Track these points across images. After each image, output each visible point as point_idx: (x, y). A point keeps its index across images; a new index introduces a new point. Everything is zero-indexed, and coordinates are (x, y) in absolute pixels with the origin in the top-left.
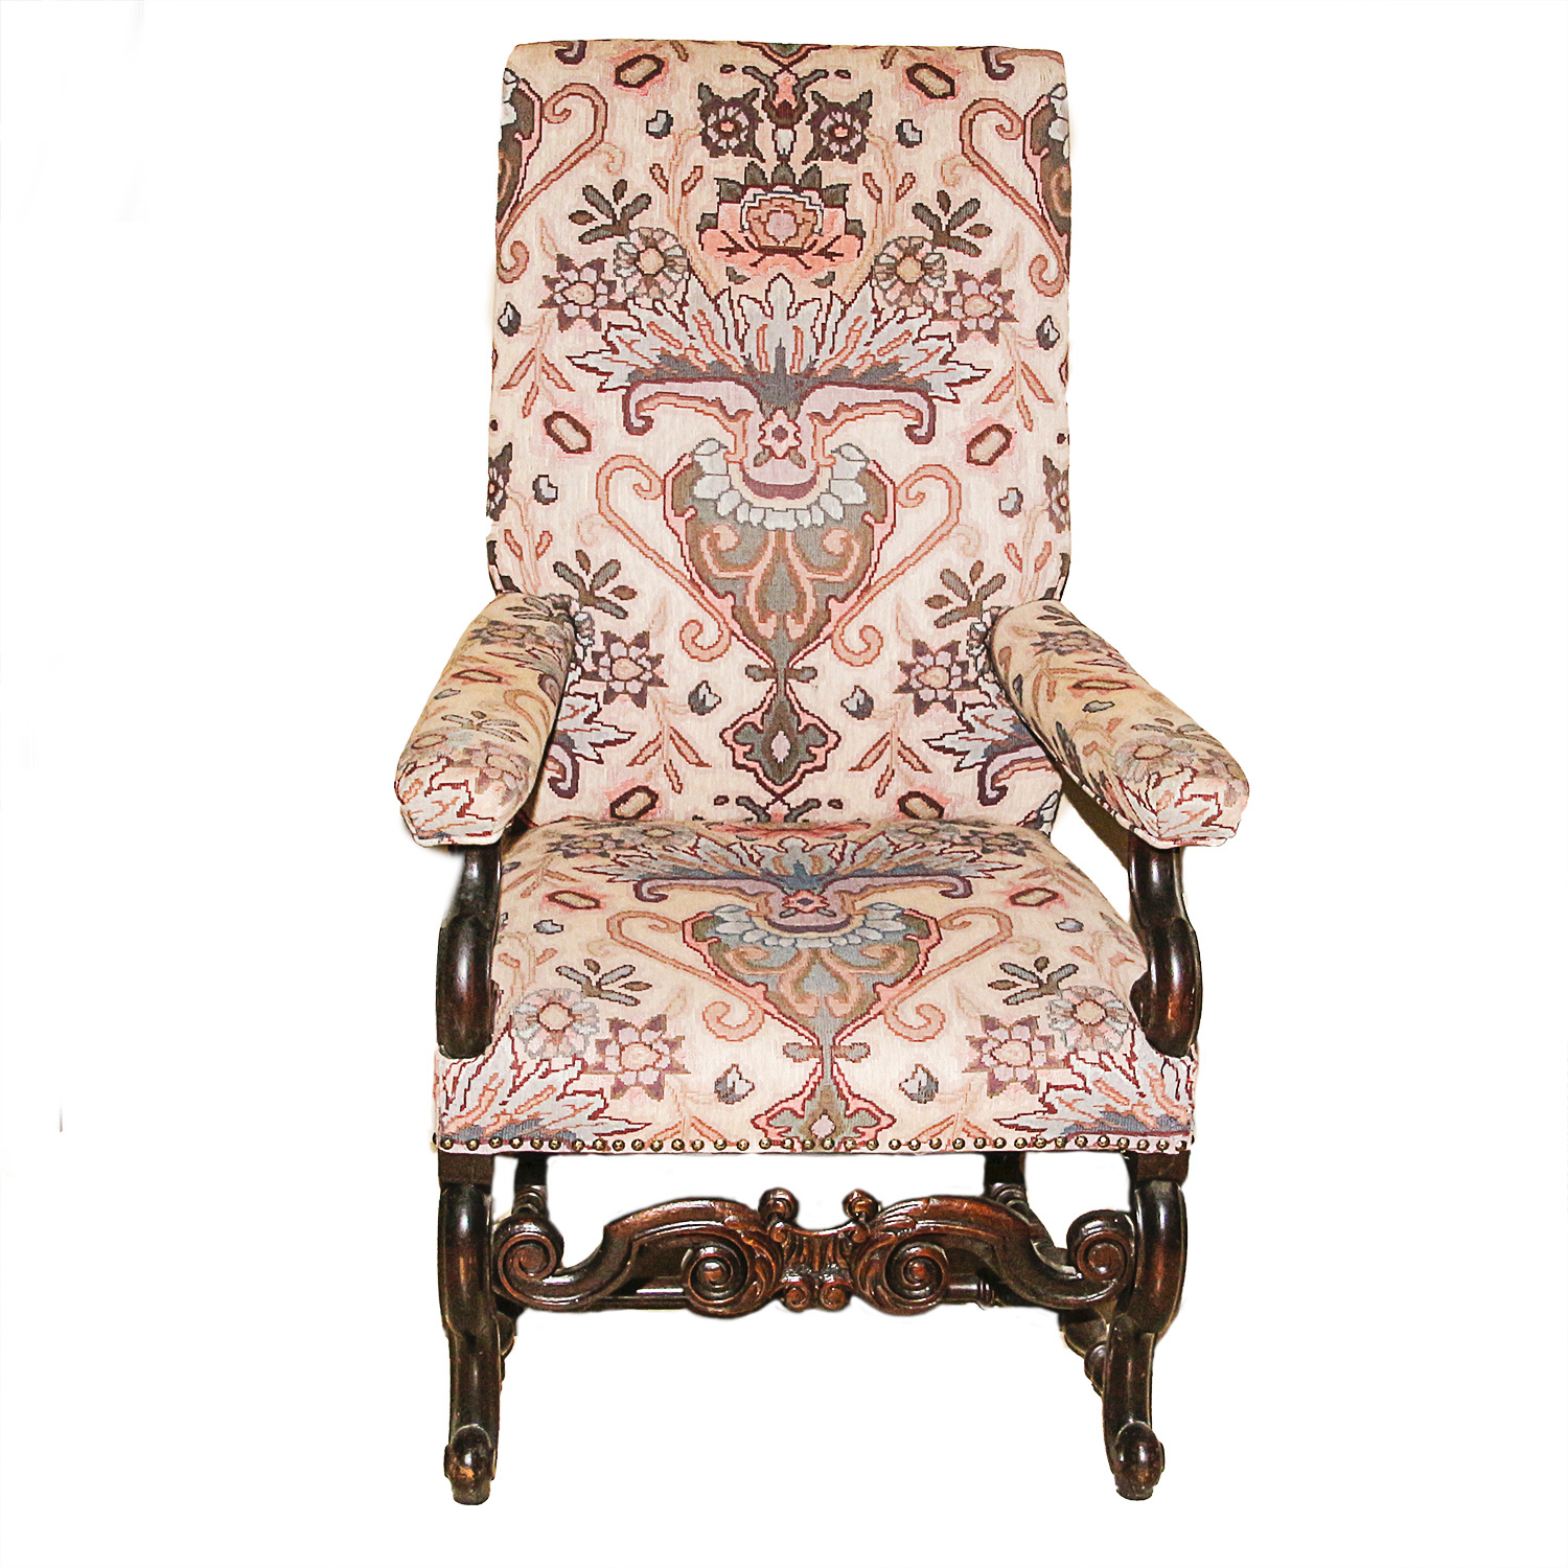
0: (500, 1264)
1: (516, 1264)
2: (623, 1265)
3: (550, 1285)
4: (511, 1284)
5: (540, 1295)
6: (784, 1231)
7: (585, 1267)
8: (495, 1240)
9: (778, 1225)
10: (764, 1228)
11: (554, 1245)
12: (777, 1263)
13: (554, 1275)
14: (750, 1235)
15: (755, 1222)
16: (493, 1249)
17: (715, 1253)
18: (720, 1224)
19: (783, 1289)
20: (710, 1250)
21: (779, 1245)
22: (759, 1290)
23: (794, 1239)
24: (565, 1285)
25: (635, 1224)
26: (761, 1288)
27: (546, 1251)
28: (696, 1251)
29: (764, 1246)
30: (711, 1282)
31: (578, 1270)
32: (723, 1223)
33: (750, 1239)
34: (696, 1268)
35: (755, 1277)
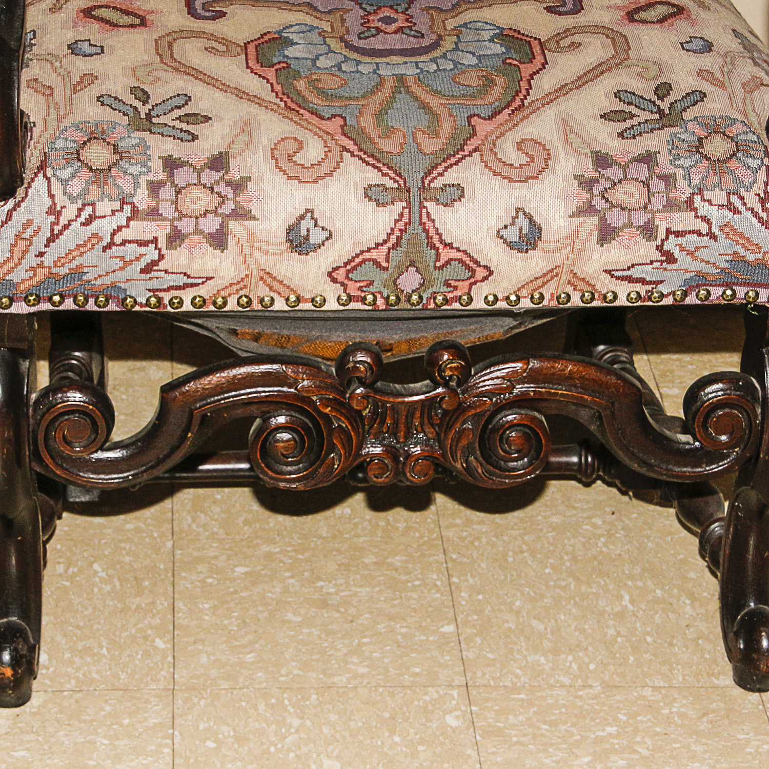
0: (41, 437)
1: (59, 436)
2: (183, 438)
3: (99, 460)
4: (53, 458)
5: (88, 471)
6: (365, 397)
7: (139, 440)
8: (35, 411)
9: (358, 391)
10: (343, 393)
11: (103, 416)
12: (358, 434)
13: (102, 449)
14: (326, 402)
15: (333, 388)
16: (31, 421)
17: (287, 422)
18: (292, 390)
19: (365, 460)
20: (282, 420)
21: (359, 413)
22: (337, 463)
23: (376, 406)
24: (116, 461)
25: (196, 391)
26: (340, 461)
27: (94, 423)
28: (266, 420)
29: (342, 414)
30: (282, 455)
31: (134, 443)
32: (296, 389)
33: (327, 407)
34: (266, 439)
35: (332, 449)
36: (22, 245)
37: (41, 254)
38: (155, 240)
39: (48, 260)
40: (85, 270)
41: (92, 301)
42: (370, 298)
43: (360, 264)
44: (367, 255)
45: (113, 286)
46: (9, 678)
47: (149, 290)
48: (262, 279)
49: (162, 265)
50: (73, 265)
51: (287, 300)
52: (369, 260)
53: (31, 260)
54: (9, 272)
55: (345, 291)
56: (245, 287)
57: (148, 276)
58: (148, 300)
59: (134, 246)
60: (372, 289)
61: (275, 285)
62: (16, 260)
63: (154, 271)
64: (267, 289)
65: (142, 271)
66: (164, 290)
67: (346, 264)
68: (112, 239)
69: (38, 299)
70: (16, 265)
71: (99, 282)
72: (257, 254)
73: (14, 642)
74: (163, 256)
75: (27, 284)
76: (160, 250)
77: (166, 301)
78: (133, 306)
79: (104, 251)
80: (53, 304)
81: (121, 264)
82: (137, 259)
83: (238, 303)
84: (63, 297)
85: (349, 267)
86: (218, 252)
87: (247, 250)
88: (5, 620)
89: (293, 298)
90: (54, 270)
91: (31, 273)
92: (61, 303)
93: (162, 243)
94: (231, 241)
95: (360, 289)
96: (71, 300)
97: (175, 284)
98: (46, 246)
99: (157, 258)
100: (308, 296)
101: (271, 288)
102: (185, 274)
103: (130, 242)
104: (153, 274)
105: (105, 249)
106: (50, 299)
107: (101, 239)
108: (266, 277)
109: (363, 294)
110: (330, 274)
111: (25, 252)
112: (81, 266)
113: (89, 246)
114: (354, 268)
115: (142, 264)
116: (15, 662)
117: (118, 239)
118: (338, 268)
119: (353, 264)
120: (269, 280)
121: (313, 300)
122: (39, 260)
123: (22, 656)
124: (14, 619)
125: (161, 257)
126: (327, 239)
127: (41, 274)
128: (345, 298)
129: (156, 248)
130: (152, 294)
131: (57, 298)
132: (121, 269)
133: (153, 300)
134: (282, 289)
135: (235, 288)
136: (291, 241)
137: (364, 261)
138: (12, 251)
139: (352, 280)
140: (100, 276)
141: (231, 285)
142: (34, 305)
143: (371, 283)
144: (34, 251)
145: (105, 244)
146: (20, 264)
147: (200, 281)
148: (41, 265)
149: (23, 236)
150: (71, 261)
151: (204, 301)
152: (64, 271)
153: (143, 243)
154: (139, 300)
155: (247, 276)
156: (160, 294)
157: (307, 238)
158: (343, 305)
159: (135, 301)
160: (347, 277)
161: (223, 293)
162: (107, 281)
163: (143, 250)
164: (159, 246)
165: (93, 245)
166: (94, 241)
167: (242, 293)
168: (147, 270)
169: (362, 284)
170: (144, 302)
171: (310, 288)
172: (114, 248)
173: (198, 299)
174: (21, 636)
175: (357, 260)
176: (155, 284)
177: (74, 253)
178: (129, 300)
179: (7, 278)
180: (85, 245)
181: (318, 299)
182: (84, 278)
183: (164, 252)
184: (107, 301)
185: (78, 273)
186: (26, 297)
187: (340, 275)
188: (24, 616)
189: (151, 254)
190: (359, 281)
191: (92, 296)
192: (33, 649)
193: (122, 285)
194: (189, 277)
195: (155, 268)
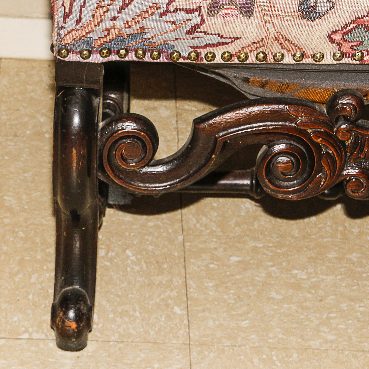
3: (146, 173)
4: (113, 171)
6: (348, 131)
8: (102, 135)
9: (343, 126)
10: (332, 128)
11: (151, 140)
12: (341, 159)
14: (318, 134)
15: (325, 123)
17: (287, 149)
18: (293, 124)
19: (345, 179)
21: (343, 143)
22: (323, 180)
23: (356, 138)
25: (220, 123)
26: (326, 179)
27: (144, 145)
28: (271, 146)
29: (330, 144)
30: (282, 173)
32: (296, 124)
33: (319, 137)
34: (270, 161)
35: (320, 170)
36: (101, 11)
37: (115, 19)
38: (199, 9)
39: (119, 23)
40: (146, 31)
41: (148, 54)
42: (358, 54)
43: (354, 29)
44: (360, 22)
45: (165, 43)
46: (73, 330)
47: (191, 47)
48: (277, 39)
49: (203, 28)
50: (137, 27)
51: (294, 55)
52: (362, 25)
53: (107, 23)
54: (90, 31)
55: (339, 50)
56: (263, 45)
57: (192, 36)
58: (189, 54)
59: (183, 13)
60: (361, 48)
61: (287, 44)
62: (96, 23)
63: (197, 32)
64: (280, 47)
65: (188, 32)
66: (202, 47)
67: (343, 28)
68: (167, 7)
69: (110, 52)
70: (96, 27)
71: (155, 40)
72: (275, 21)
73: (77, 304)
74: (204, 21)
75: (102, 41)
76: (202, 16)
77: (203, 56)
78: (178, 59)
79: (161, 17)
80: (120, 56)
81: (172, 27)
82: (185, 23)
83: (257, 57)
84: (127, 51)
85: (345, 31)
86: (246, 18)
87: (267, 18)
88: (70, 288)
89: (298, 55)
90: (123, 31)
91: (106, 33)
92: (126, 55)
93: (204, 11)
94: (256, 10)
95: (352, 48)
96: (134, 53)
97: (211, 42)
98: (119, 12)
99: (199, 23)
100: (310, 53)
101: (283, 47)
102: (219, 35)
103: (180, 10)
104: (196, 35)
105: (161, 15)
106: (118, 53)
107: (159, 7)
108: (280, 38)
109: (353, 52)
110: (330, 36)
111: (103, 17)
112: (143, 28)
113: (150, 12)
114: (349, 32)
115: (188, 27)
116: (79, 318)
117: (172, 8)
118: (336, 31)
119: (348, 28)
120: (282, 40)
121: (314, 56)
122: (112, 23)
123: (83, 314)
124: (77, 287)
125: (203, 22)
126: (330, 8)
127: (113, 33)
128: (339, 55)
129: (199, 15)
130: (193, 50)
131: (123, 52)
132: (172, 30)
133: (193, 55)
134: (290, 47)
135: (255, 46)
136: (302, 10)
137: (357, 26)
138: (93, 16)
139: (346, 41)
140: (156, 36)
141: (253, 44)
142: (106, 57)
143: (361, 43)
144: (110, 15)
145: (162, 12)
146: (98, 25)
147: (230, 40)
148: (114, 27)
149: (102, 5)
150: (136, 24)
151: (231, 56)
152: (130, 31)
153: (190, 11)
154: (183, 54)
155: (266, 37)
156: (199, 50)
157: (314, 8)
158: (337, 60)
159: (180, 55)
160: (343, 39)
161: (245, 50)
162: (161, 39)
163: (189, 16)
164: (202, 13)
165: (153, 12)
166: (154, 9)
167: (260, 50)
168: (191, 32)
169: (353, 44)
170: (187, 56)
171: (313, 47)
172: (168, 15)
173: (227, 54)
174: (82, 300)
175: (352, 25)
176: (196, 42)
177: (139, 18)
178: (175, 54)
179: (89, 36)
180: (147, 12)
181: (318, 55)
182: (145, 37)
183: (205, 18)
184: (159, 54)
185: (140, 32)
186: (101, 50)
187: (338, 37)
188: (84, 285)
189: (195, 19)
190: (352, 42)
191: (149, 51)
192: (90, 309)
193: (172, 43)
194: (222, 37)
195: (197, 30)
